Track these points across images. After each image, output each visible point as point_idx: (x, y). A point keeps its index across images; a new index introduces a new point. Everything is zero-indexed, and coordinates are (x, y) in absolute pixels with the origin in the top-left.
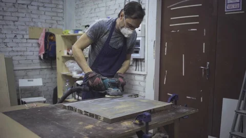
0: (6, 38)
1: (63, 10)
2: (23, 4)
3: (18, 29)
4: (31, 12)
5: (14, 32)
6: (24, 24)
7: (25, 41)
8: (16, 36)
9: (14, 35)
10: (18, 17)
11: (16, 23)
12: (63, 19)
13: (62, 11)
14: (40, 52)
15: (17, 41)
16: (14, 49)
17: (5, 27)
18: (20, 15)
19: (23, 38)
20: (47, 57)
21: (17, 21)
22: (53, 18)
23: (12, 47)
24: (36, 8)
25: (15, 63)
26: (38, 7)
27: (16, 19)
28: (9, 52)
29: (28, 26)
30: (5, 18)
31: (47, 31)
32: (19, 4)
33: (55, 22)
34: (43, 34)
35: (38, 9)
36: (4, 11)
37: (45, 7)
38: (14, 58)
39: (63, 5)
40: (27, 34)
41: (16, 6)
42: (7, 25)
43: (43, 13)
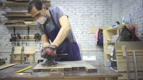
0: (78, 33)
1: (111, 15)
2: (87, 15)
3: (84, 28)
4: (91, 19)
5: (82, 30)
6: (87, 26)
7: (87, 35)
8: (83, 32)
9: (82, 32)
10: (84, 22)
11: (83, 25)
12: (111, 21)
13: (110, 16)
14: (96, 41)
15: (84, 35)
16: (82, 39)
18: (86, 21)
19: (87, 33)
20: (99, 44)
21: (83, 24)
22: (105, 21)
23: (81, 38)
24: (94, 16)
25: (82, 47)
26: (96, 15)
28: (79, 41)
29: (90, 26)
30: (77, 23)
31: (100, 29)
32: (85, 15)
33: (106, 23)
34: (98, 31)
35: (95, 16)
36: (77, 20)
37: (100, 15)
38: (81, 44)
39: (111, 12)
40: (89, 31)
41: (83, 16)
42: (78, 27)
43: (98, 18)
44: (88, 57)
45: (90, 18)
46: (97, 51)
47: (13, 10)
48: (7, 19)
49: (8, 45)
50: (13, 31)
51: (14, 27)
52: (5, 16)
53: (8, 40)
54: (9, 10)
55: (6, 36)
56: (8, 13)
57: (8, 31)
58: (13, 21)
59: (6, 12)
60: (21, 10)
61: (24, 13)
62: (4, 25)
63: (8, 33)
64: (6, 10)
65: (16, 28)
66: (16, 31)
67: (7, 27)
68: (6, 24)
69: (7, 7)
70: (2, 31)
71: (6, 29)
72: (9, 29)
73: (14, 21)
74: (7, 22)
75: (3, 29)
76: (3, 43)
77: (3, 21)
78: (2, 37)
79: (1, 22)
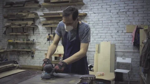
0: (112, 33)
2: (123, 12)
3: (119, 27)
4: (129, 16)
5: (117, 29)
6: (124, 24)
7: (124, 34)
8: (118, 31)
10: (120, 20)
11: (118, 24)
15: (119, 34)
16: (117, 39)
17: (112, 26)
18: (122, 18)
19: (123, 32)
21: (119, 22)
22: (144, 18)
23: (116, 38)
24: (131, 13)
25: (117, 47)
26: (133, 12)
27: (119, 21)
28: (114, 41)
29: (126, 24)
30: (112, 21)
32: (121, 12)
33: (146, 20)
35: (133, 13)
36: (112, 18)
37: (138, 11)
38: (116, 44)
40: (125, 30)
41: (119, 14)
42: (113, 25)
43: (137, 15)
44: (123, 59)
45: (127, 15)
46: (134, 52)
47: (50, 11)
48: (45, 19)
49: (46, 44)
50: (51, 30)
52: (44, 17)
53: (46, 39)
54: (47, 11)
55: (44, 35)
56: (45, 14)
57: (46, 30)
58: (49, 22)
60: (57, 10)
61: (59, 14)
62: (42, 25)
63: (46, 32)
64: (44, 11)
65: (52, 28)
66: (53, 30)
67: (46, 27)
68: (44, 25)
69: (45, 9)
70: (42, 30)
71: (45, 29)
72: (48, 28)
74: (44, 23)
75: (42, 29)
76: (42, 42)
77: (42, 22)
78: (41, 36)
79: (40, 23)
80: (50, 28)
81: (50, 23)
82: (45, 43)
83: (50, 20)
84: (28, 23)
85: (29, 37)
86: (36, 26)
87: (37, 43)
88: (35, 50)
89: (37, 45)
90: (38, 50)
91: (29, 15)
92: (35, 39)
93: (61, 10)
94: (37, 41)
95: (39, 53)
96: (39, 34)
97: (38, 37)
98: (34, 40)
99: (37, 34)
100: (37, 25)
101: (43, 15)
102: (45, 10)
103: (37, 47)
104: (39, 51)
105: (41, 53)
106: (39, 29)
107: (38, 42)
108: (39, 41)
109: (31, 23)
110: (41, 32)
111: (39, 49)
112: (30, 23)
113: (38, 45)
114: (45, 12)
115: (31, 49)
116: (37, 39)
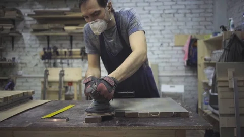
0: (153, 46)
1: (213, 13)
2: (170, 14)
3: (164, 37)
4: (178, 20)
5: (160, 40)
6: (170, 32)
7: (170, 48)
8: (162, 44)
9: (160, 43)
10: (165, 26)
11: (163, 32)
12: (213, 23)
13: (211, 14)
14: (184, 59)
15: (164, 48)
16: (160, 56)
17: (153, 36)
18: (167, 24)
19: (169, 46)
20: (190, 64)
21: (163, 30)
22: (201, 23)
23: (158, 55)
24: (182, 15)
25: (160, 69)
26: (185, 14)
27: (163, 28)
28: (156, 59)
29: (174, 33)
30: (153, 28)
31: (193, 37)
32: (166, 14)
33: (204, 27)
34: (188, 41)
35: (185, 16)
36: (152, 22)
37: (192, 13)
38: (159, 65)
39: (213, 8)
40: (172, 42)
41: (163, 16)
42: (154, 34)
43: (190, 19)
44: (171, 87)
45: (176, 19)
46: (186, 76)
47: (46, 7)
48: (35, 22)
49: (39, 66)
50: (47, 42)
51: (48, 37)
52: (33, 18)
53: (39, 57)
54: (39, 7)
55: (34, 50)
56: (37, 13)
57: (38, 42)
58: (46, 26)
59: (34, 11)
60: (58, 7)
61: (63, 12)
62: (32, 32)
63: (37, 45)
64: (34, 7)
65: (50, 38)
66: (51, 42)
67: (37, 36)
68: (35, 31)
69: (36, 3)
70: (29, 42)
71: (36, 40)
72: (41, 38)
73: (48, 25)
74: (36, 27)
75: (30, 39)
76: (30, 62)
77: (29, 26)
78: (28, 52)
79: (26, 28)
80: (46, 37)
81: (47, 28)
82: (36, 65)
83: (46, 23)
84: (4, 27)
85: (4, 53)
86: (18, 33)
87: (20, 65)
88: (16, 78)
89: (20, 69)
90: (21, 77)
91: (6, 14)
92: (17, 58)
93: (67, 6)
94: (19, 61)
95: (23, 82)
96: (24, 48)
97: (21, 54)
98: (14, 59)
99: (20, 48)
100: (20, 31)
101: (34, 13)
102: (36, 5)
103: (21, 72)
104: (24, 80)
105: (27, 82)
106: (23, 40)
107: (21, 63)
108: (23, 61)
109: (10, 28)
110: (27, 46)
111: (24, 75)
112: (8, 27)
113: (22, 68)
114: (36, 8)
115: (8, 76)
116: (19, 58)
